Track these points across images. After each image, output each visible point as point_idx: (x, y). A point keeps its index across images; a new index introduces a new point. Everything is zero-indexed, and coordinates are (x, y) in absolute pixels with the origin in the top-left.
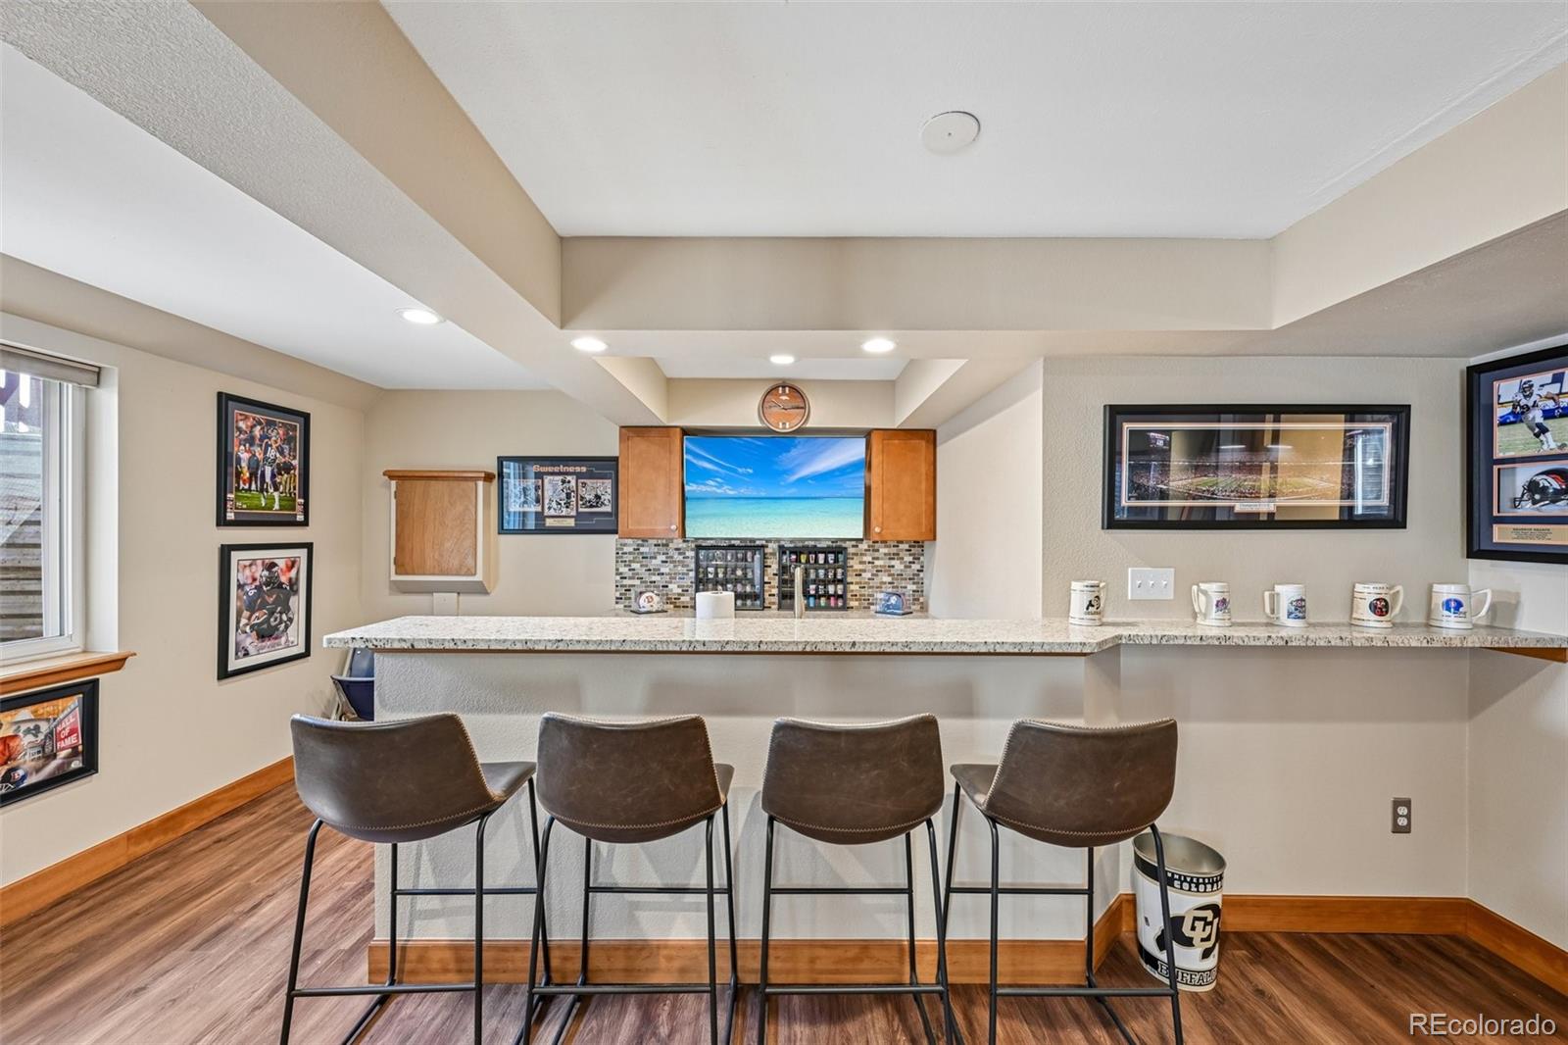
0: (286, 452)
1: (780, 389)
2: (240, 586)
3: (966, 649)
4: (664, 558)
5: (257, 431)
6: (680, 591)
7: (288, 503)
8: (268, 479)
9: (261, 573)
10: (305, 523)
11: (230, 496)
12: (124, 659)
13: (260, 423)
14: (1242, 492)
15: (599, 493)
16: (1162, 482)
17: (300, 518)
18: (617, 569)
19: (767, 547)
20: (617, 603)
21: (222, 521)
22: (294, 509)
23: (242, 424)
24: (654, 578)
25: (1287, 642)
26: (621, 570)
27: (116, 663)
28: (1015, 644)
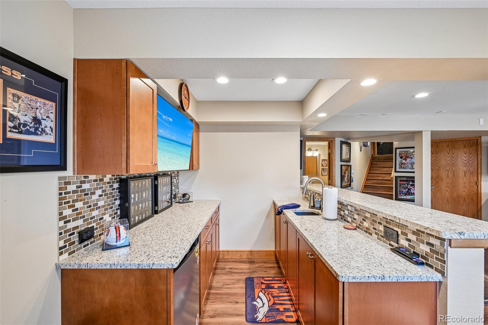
1: (184, 85)
15: (39, 116)
18: (61, 214)
20: (61, 254)
26: (64, 213)
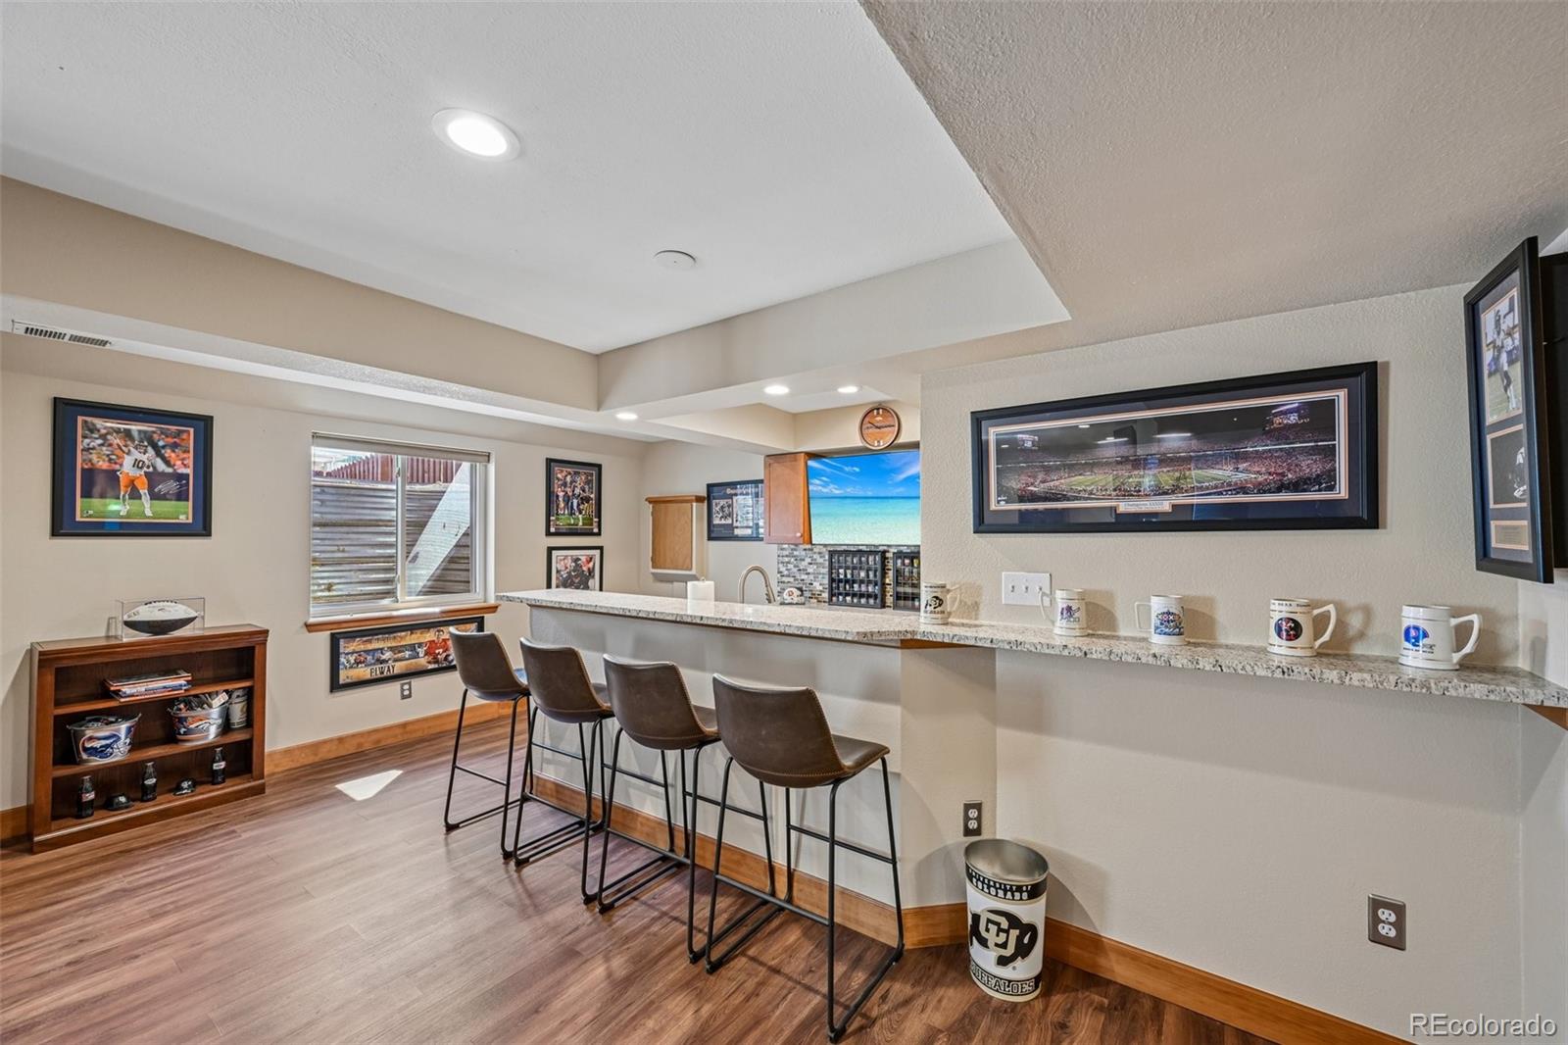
0: (587, 490)
1: (875, 411)
2: (558, 572)
3: (766, 628)
4: (809, 560)
5: (569, 479)
6: (821, 588)
7: (588, 521)
8: (575, 507)
9: (571, 564)
10: (599, 534)
11: (552, 518)
12: (497, 607)
13: (570, 474)
14: (1125, 490)
16: (1032, 484)
17: (596, 530)
18: (779, 569)
19: (888, 552)
21: (548, 534)
22: (592, 525)
23: (559, 476)
24: (803, 577)
25: (1086, 654)
26: (781, 570)
27: (493, 609)
28: (798, 628)
